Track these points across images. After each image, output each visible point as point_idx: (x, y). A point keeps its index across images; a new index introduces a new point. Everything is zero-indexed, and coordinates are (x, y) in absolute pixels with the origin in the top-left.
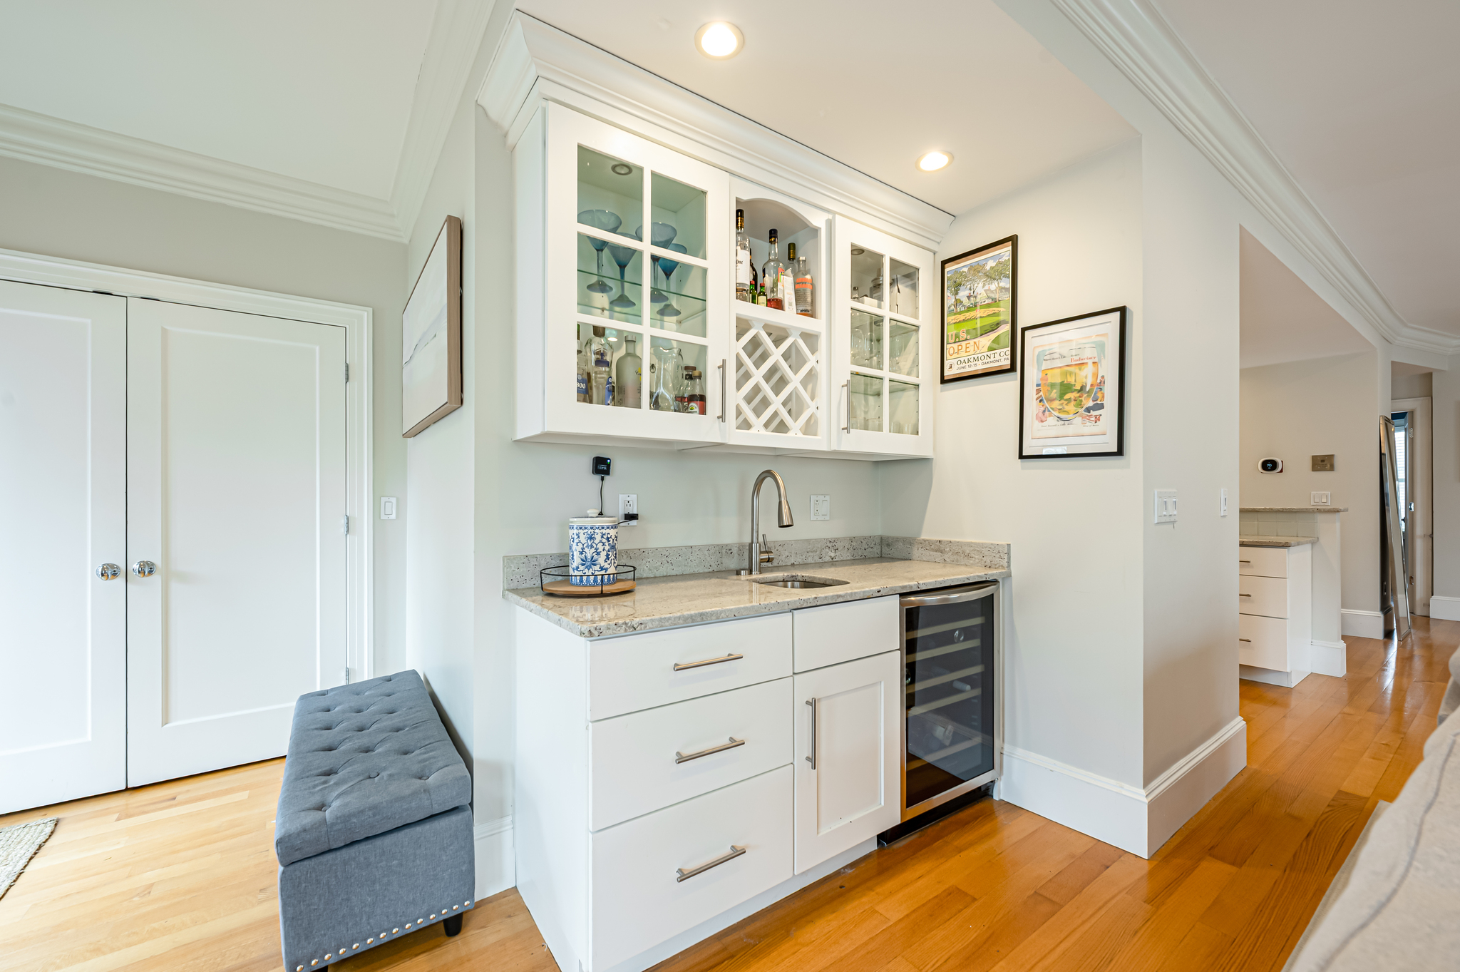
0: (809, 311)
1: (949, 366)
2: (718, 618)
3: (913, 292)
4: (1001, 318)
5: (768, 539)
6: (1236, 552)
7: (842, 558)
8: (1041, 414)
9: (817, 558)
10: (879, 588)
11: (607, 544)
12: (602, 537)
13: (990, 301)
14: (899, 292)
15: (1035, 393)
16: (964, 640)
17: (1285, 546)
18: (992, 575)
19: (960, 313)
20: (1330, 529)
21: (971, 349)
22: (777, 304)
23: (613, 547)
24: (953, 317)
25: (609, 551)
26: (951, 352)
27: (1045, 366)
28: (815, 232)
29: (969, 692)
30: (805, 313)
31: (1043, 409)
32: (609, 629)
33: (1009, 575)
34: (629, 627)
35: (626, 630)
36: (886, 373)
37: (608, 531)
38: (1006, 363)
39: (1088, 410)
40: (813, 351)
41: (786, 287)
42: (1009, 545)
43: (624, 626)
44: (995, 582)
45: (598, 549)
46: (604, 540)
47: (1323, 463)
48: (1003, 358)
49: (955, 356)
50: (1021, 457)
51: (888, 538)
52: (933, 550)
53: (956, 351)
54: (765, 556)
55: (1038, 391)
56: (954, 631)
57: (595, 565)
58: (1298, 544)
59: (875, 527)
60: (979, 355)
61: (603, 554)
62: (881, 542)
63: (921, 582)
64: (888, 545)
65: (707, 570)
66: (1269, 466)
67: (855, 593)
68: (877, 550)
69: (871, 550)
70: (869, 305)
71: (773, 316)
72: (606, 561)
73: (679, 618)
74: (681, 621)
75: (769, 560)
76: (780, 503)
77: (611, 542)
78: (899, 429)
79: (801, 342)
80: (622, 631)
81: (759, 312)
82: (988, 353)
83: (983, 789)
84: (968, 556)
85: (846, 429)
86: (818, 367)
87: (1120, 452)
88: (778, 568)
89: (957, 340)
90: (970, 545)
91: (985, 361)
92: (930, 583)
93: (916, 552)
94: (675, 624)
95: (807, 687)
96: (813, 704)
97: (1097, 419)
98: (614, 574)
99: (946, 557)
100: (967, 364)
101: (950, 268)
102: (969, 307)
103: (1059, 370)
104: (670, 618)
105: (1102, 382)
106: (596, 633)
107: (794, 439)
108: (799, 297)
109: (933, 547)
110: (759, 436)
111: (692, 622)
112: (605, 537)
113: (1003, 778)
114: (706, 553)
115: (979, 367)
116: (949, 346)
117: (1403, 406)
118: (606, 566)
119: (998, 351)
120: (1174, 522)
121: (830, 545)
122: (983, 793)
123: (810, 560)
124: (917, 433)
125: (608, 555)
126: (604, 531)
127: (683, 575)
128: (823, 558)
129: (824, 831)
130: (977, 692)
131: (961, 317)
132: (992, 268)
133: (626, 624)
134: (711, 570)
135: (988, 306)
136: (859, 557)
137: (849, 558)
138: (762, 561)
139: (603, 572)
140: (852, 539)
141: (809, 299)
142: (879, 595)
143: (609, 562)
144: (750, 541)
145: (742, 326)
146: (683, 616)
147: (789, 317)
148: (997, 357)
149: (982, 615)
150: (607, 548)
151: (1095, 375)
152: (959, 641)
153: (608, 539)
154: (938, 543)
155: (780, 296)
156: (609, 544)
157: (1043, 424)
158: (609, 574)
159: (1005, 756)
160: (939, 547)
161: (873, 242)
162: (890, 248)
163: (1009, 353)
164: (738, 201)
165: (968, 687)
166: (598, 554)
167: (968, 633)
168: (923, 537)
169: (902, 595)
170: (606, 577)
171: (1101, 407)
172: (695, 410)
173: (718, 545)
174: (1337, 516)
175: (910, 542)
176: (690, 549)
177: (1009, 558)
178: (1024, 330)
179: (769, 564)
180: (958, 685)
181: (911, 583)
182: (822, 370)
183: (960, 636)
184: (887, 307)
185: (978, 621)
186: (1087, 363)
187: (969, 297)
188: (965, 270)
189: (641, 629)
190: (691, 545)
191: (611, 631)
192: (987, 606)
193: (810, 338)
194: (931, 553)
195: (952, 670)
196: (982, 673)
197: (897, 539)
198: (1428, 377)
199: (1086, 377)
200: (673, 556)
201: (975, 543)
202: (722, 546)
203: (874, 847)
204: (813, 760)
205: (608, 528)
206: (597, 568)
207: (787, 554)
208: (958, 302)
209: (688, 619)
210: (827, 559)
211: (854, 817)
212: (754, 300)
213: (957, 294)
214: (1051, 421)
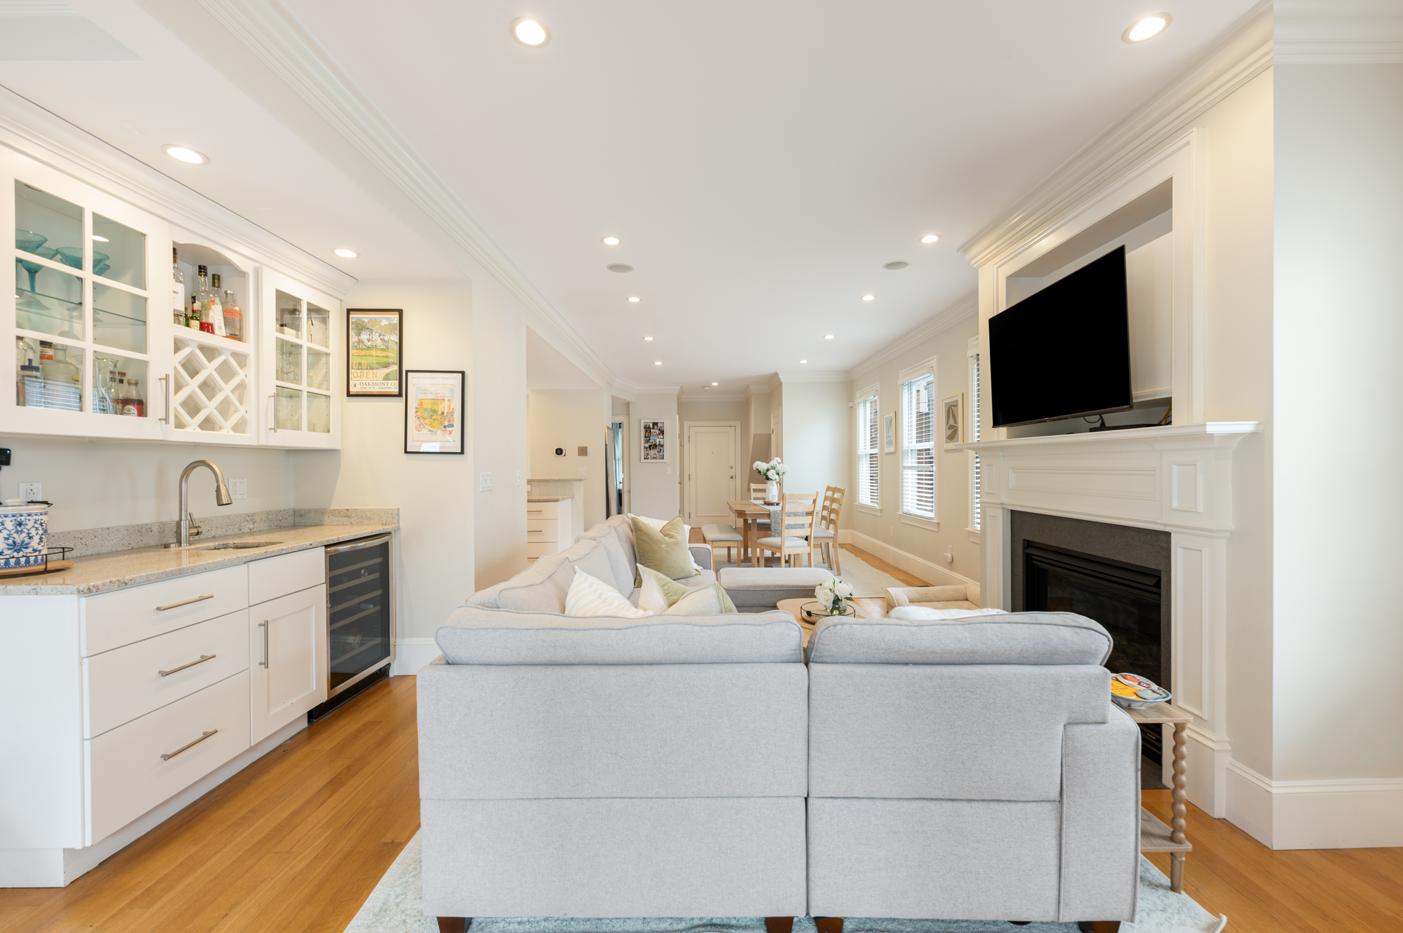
0: (236, 335)
1: (353, 385)
2: (192, 571)
3: (324, 326)
4: (390, 360)
5: (195, 516)
6: (525, 506)
7: (259, 529)
8: (418, 427)
9: (236, 530)
10: (311, 542)
11: (40, 528)
12: (35, 523)
13: (384, 347)
14: (312, 325)
15: (414, 412)
16: (368, 575)
17: (557, 501)
18: (388, 529)
19: (362, 350)
20: (579, 489)
21: (371, 376)
22: (206, 327)
23: (45, 531)
24: (357, 351)
25: (42, 535)
26: (355, 375)
27: (421, 396)
28: (243, 274)
29: (372, 609)
30: (233, 336)
31: (419, 423)
32: (105, 585)
33: (399, 529)
34: (122, 583)
35: (119, 586)
36: (304, 387)
37: (41, 517)
38: (396, 391)
39: (445, 427)
40: (242, 366)
41: (215, 315)
42: (398, 509)
43: (117, 583)
44: (389, 533)
45: (30, 533)
46: (37, 526)
47: (583, 451)
48: (393, 387)
49: (358, 378)
50: (406, 452)
51: (301, 510)
52: (341, 516)
53: (359, 375)
54: (195, 531)
55: (417, 412)
56: (361, 569)
57: (27, 548)
58: (563, 499)
59: (287, 501)
60: (377, 382)
61: (36, 539)
62: (294, 514)
63: (340, 536)
64: (301, 516)
65: (126, 548)
66: (559, 452)
67: (294, 547)
68: (291, 520)
69: (286, 520)
70: (289, 335)
71: (205, 338)
72: (39, 544)
73: (162, 573)
74: (164, 576)
75: (198, 533)
76: (218, 487)
77: (44, 527)
78: (312, 428)
79: (232, 361)
80: (116, 586)
81: (193, 333)
82: (383, 382)
83: (382, 670)
84: (370, 518)
85: (274, 429)
86: (247, 381)
87: (462, 452)
88: (207, 540)
89: (360, 368)
90: (371, 510)
91: (381, 386)
92: (347, 537)
93: (327, 519)
94: (159, 578)
95: (259, 615)
96: (265, 625)
97: (450, 433)
98: (46, 555)
99: (352, 520)
100: (368, 387)
101: (353, 316)
102: (368, 347)
103: (430, 401)
104: (154, 574)
105: (453, 412)
106: (94, 590)
107: (225, 435)
108: (228, 322)
109: (341, 514)
110: (192, 433)
111: (173, 576)
112: (39, 522)
113: (396, 661)
114: (125, 533)
115: (376, 390)
116: (353, 371)
117: (619, 419)
118: (40, 547)
119: (390, 382)
120: (491, 490)
121: (248, 519)
122: (383, 673)
123: (230, 532)
124: (329, 431)
125: (41, 539)
126: (37, 518)
127: (99, 554)
128: (243, 530)
129: (272, 712)
130: (378, 608)
131: (363, 353)
132: (385, 325)
133: (119, 581)
134: (130, 548)
135: (383, 350)
136: (275, 527)
137: (265, 528)
138: (191, 535)
139: (37, 553)
140: (268, 513)
141: (238, 326)
142: (312, 547)
143: (42, 544)
144: (178, 519)
145: (178, 345)
146: (166, 572)
147: (218, 339)
148: (390, 385)
149: (381, 556)
150: (41, 532)
151: (449, 407)
152: (364, 576)
153: (41, 524)
154: (346, 511)
155: (210, 321)
156: (43, 529)
157: (421, 432)
158: (43, 555)
159: (397, 647)
160: (346, 514)
161: (294, 288)
162: (307, 295)
163: (398, 384)
164: (174, 243)
165: (371, 606)
166: (30, 538)
167: (370, 570)
168: (332, 507)
169: (327, 546)
170: (40, 558)
171: (452, 426)
172: (133, 412)
173: (137, 525)
174: (582, 482)
175: (321, 512)
176: (107, 531)
177: (399, 518)
178: (407, 372)
179: (197, 537)
180: (363, 606)
181: (333, 538)
182: (251, 382)
183: (365, 572)
184: (305, 336)
185: (378, 560)
186: (444, 400)
187: (369, 340)
188: (366, 320)
189: (131, 584)
190: (108, 526)
191: (106, 587)
192: (384, 550)
193: (241, 358)
194: (340, 519)
195: (360, 595)
196: (381, 594)
197: (310, 511)
198: (628, 404)
199: (444, 407)
200: (88, 537)
201: (375, 509)
202: (142, 526)
203: (304, 724)
204: (266, 664)
205: (41, 514)
206: (30, 550)
207: (208, 528)
208: (360, 341)
209: (169, 573)
210: (246, 530)
211: (293, 701)
212: (188, 325)
213: (359, 335)
214: (424, 431)
